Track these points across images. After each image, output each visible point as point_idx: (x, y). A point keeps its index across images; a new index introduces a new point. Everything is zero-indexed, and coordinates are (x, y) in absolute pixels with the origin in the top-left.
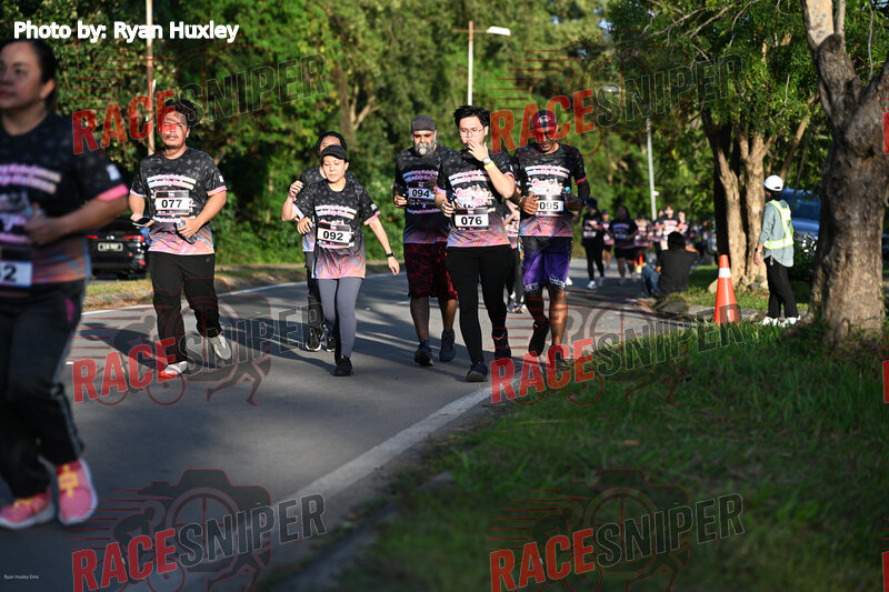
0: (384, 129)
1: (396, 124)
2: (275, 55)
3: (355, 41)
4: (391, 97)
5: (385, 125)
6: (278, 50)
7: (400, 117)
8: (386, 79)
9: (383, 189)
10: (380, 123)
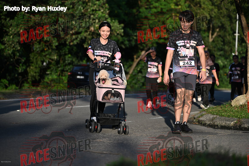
0: (222, 41)
1: (226, 39)
2: (162, 9)
3: (200, 6)
4: (224, 30)
5: (222, 40)
6: (162, 7)
7: (228, 37)
8: (221, 23)
9: (222, 64)
10: (220, 39)
